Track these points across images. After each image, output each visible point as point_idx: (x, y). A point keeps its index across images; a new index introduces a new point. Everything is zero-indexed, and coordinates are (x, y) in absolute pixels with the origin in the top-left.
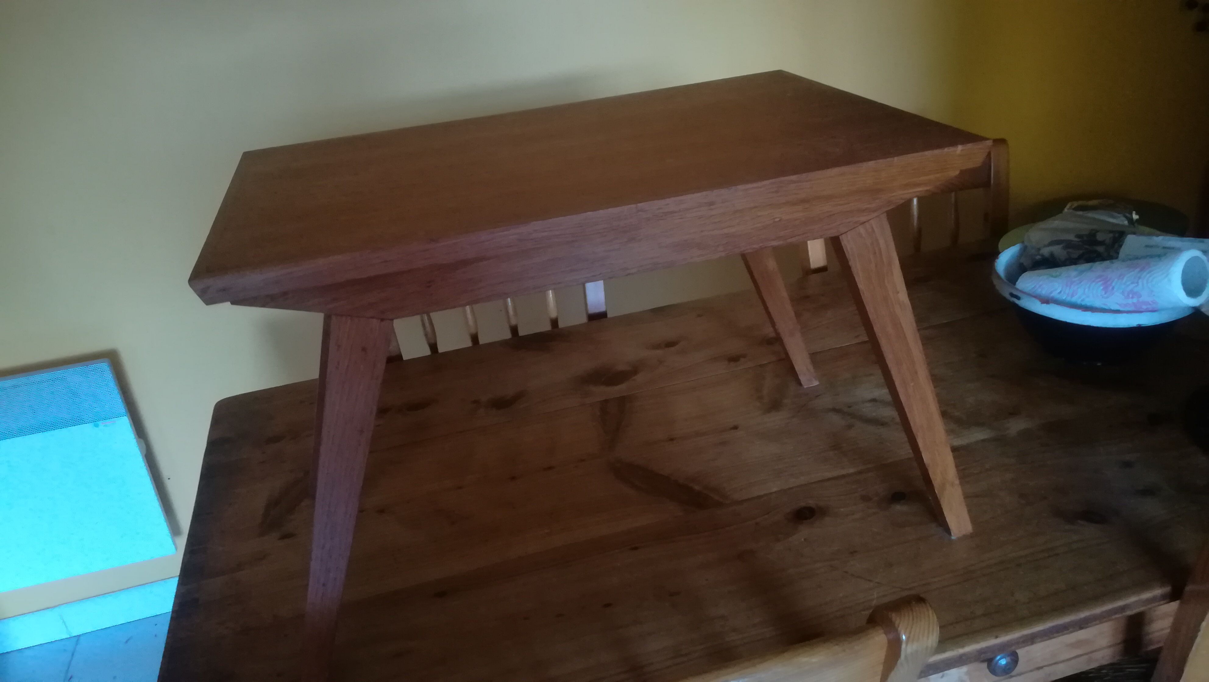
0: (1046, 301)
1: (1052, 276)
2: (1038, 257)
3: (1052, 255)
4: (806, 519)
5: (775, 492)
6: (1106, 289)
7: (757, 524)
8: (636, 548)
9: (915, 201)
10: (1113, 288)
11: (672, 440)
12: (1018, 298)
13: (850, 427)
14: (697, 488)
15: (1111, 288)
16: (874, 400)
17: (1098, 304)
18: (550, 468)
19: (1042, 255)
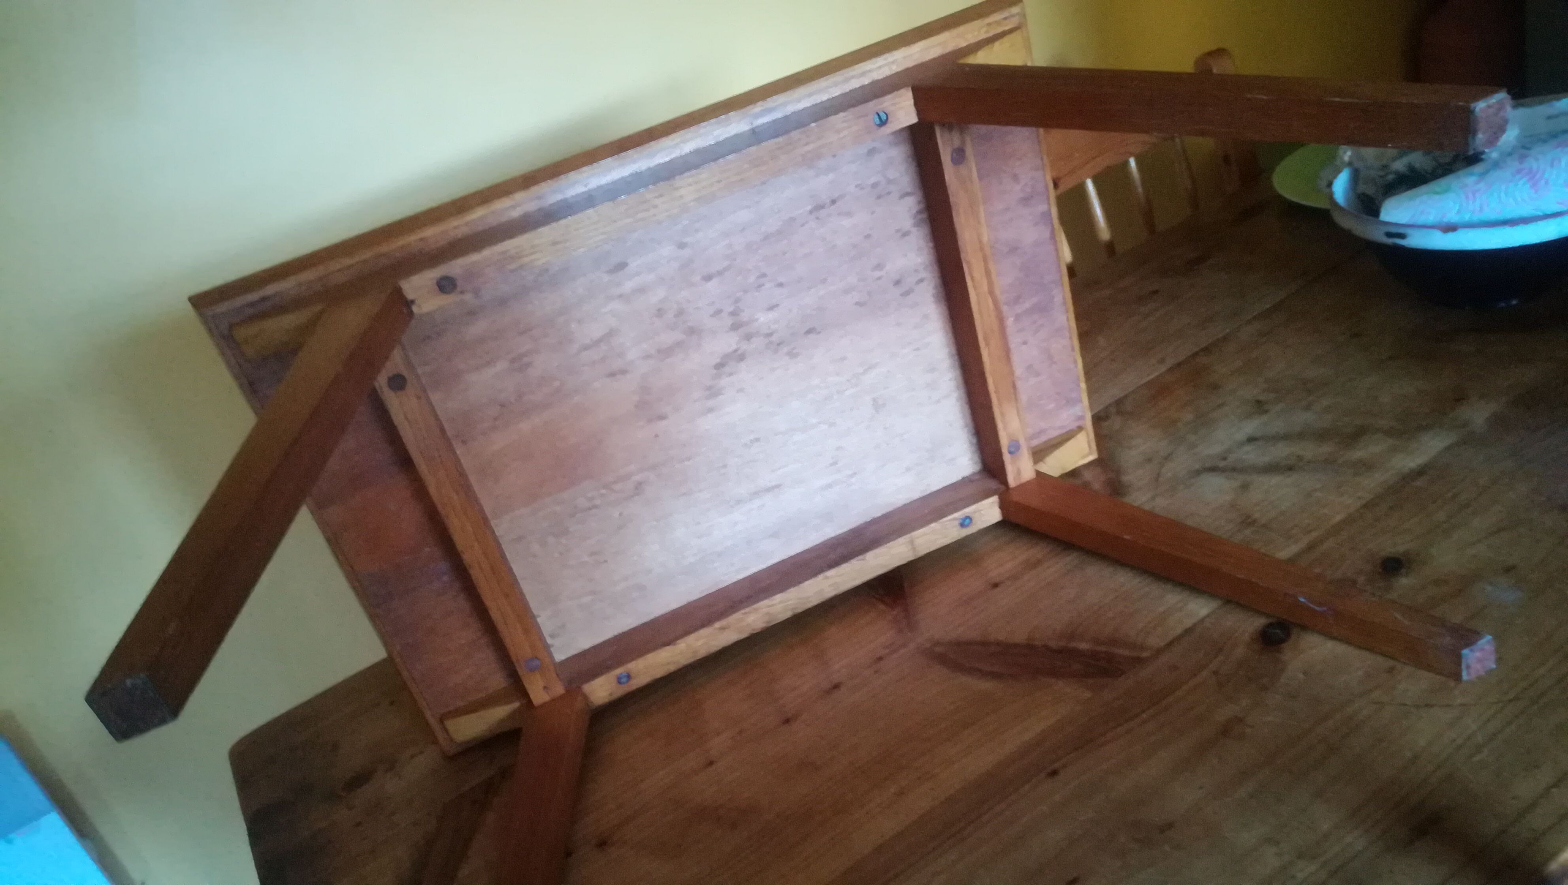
0: (1450, 228)
1: (1437, 193)
2: (1391, 177)
3: (1411, 168)
4: (1283, 641)
5: (1208, 616)
6: (1534, 185)
7: (1215, 673)
8: (1054, 773)
9: (1132, 162)
10: (1547, 182)
11: (996, 585)
12: (1402, 236)
13: (1245, 487)
14: (1084, 646)
15: (1543, 182)
16: (1251, 440)
17: (1526, 210)
18: (836, 686)
19: (1397, 173)
